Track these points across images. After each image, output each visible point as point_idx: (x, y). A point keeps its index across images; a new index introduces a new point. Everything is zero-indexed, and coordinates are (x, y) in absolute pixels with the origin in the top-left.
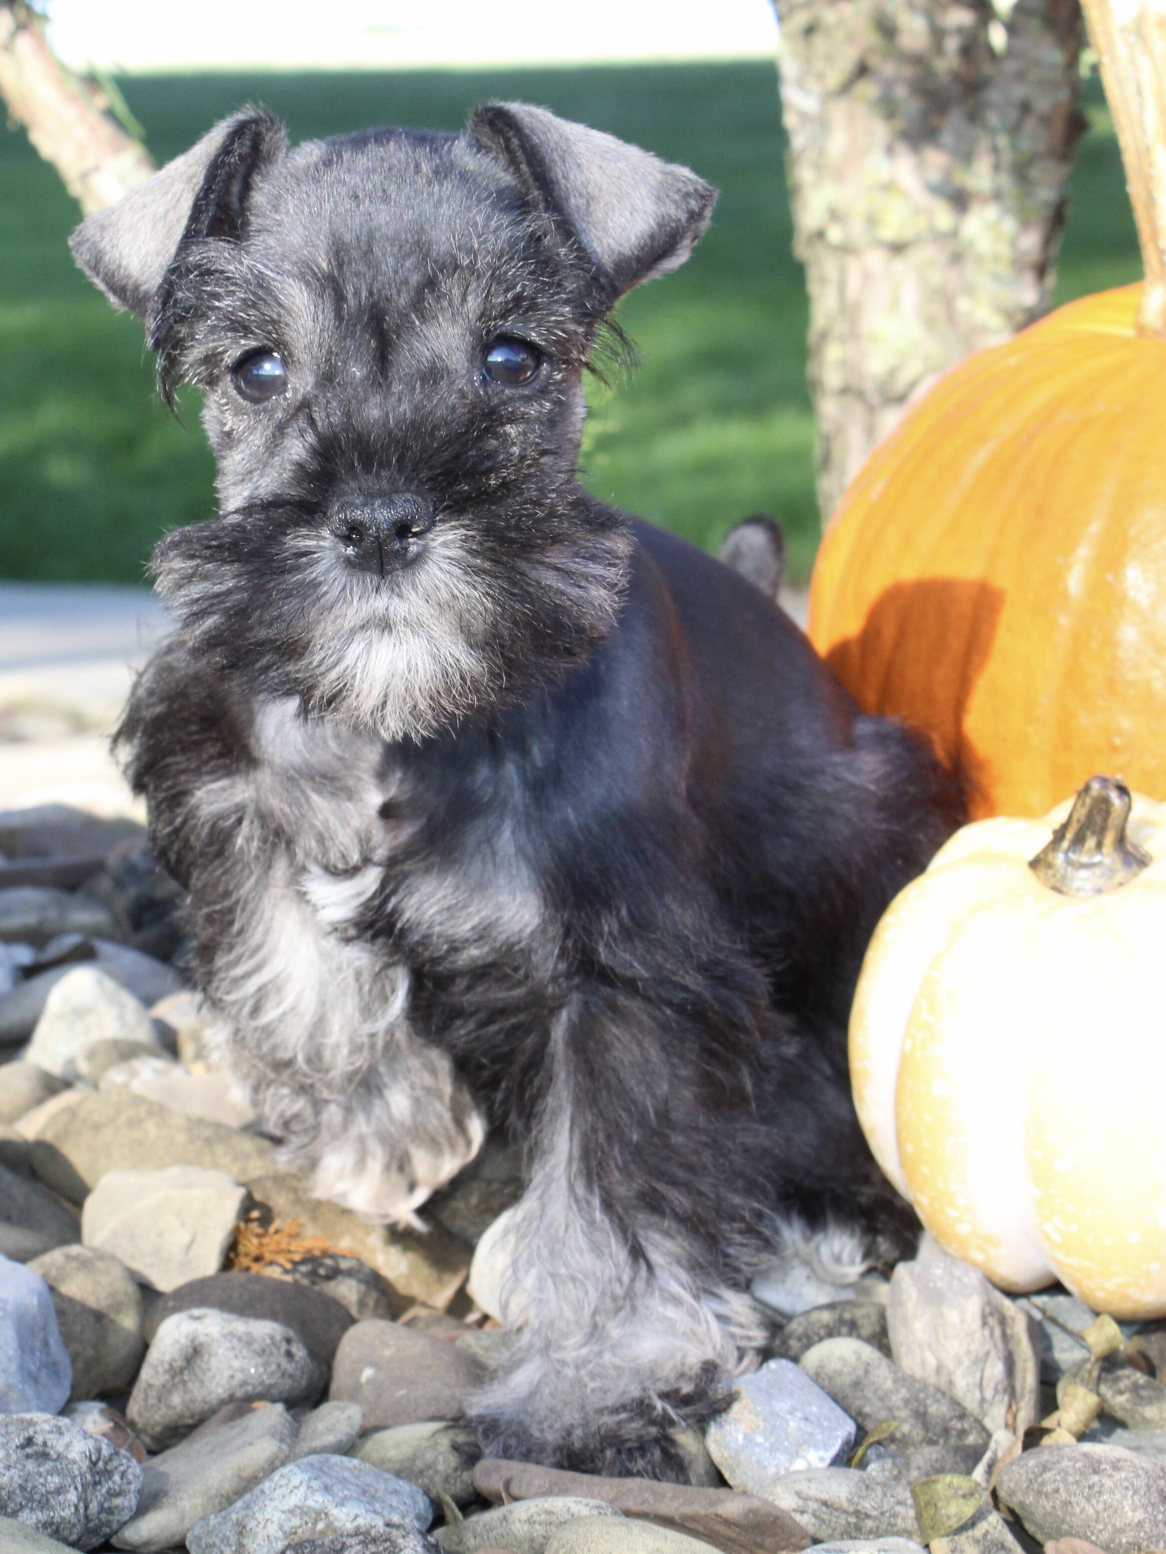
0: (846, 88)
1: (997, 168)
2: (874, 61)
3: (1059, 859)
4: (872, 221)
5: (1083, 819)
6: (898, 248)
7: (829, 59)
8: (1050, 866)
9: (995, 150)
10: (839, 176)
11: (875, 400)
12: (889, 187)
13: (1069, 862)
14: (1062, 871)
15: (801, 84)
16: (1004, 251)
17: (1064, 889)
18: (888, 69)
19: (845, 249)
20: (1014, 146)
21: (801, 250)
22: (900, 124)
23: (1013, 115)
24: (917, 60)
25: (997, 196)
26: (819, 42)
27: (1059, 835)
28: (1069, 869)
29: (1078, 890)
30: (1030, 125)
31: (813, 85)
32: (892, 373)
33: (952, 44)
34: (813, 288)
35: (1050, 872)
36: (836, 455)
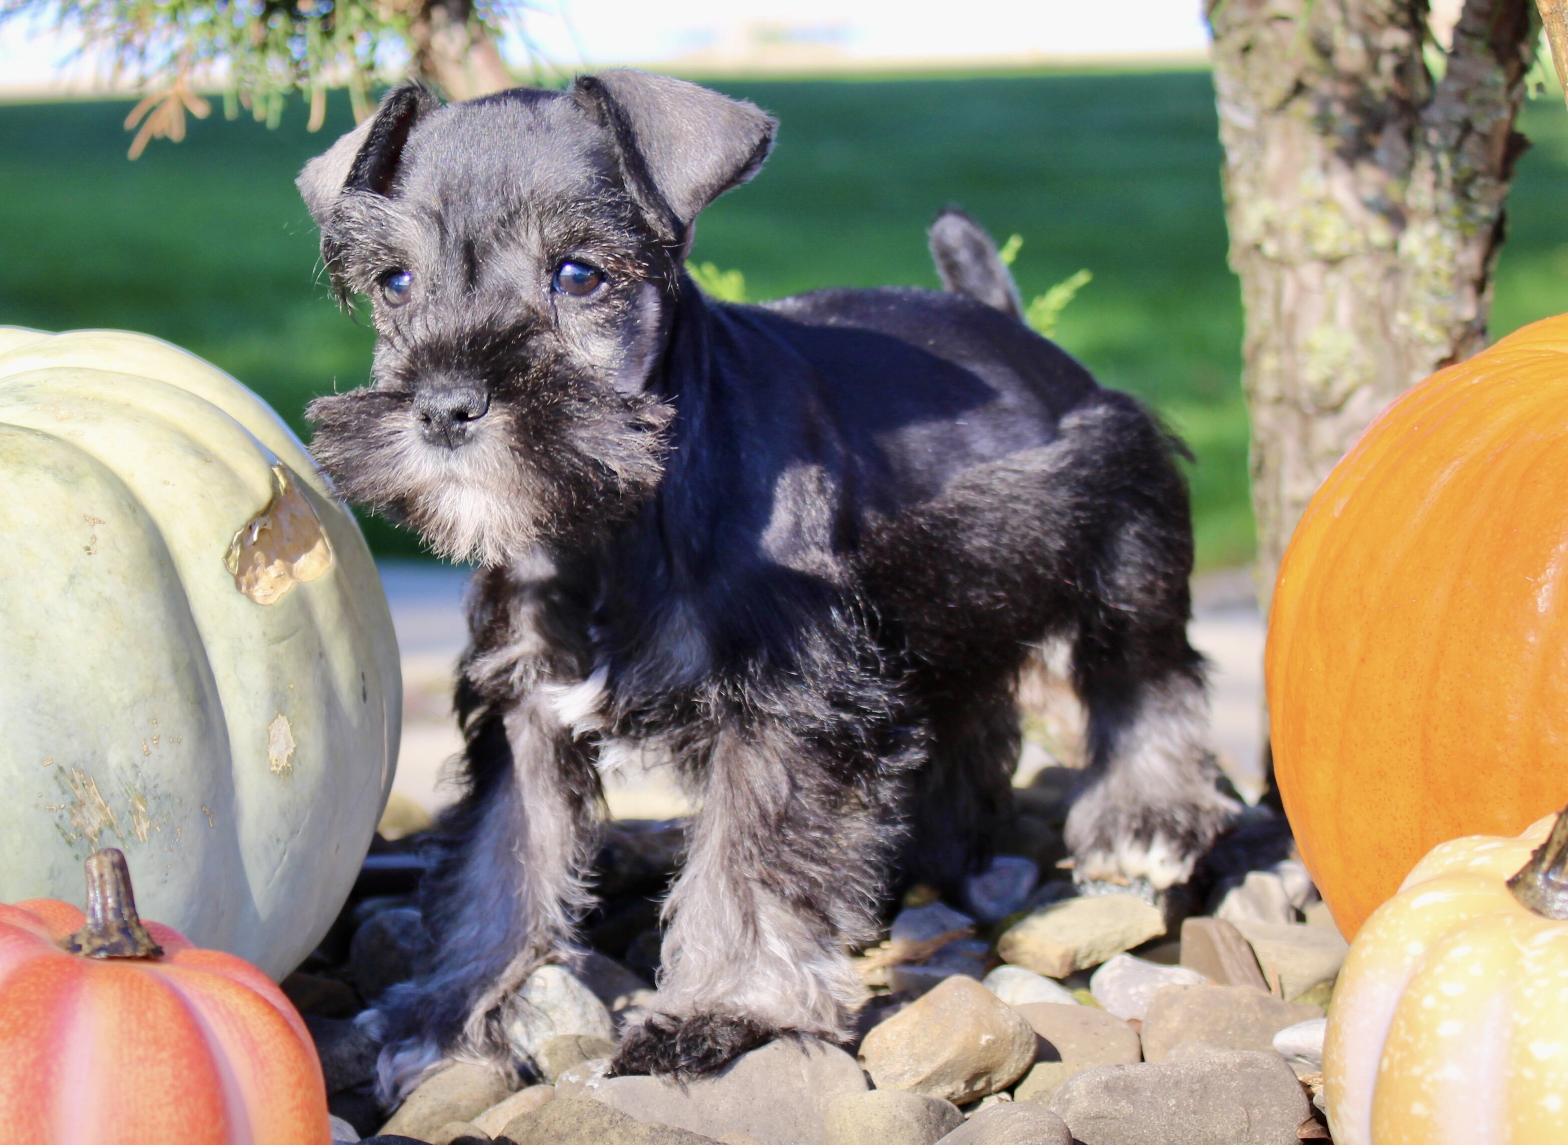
0: (1282, 106)
1: (1437, 185)
2: (1309, 80)
3: (1539, 880)
4: (1308, 234)
5: (1563, 841)
6: (1332, 262)
7: (1266, 77)
8: (1530, 887)
9: (1436, 168)
10: (1275, 192)
11: (1310, 410)
12: (1324, 202)
13: (1548, 883)
14: (1542, 892)
15: (1237, 103)
16: (1444, 267)
17: (1544, 911)
18: (1324, 87)
19: (1282, 262)
20: (1455, 165)
21: (1235, 261)
22: (1335, 141)
23: (1455, 133)
24: (1354, 79)
25: (1437, 212)
26: (1254, 59)
27: (1539, 855)
28: (1549, 891)
29: (1558, 912)
30: (1471, 144)
31: (1250, 104)
32: (1327, 383)
33: (1387, 64)
34: (1247, 299)
35: (1530, 893)
36: (1270, 463)
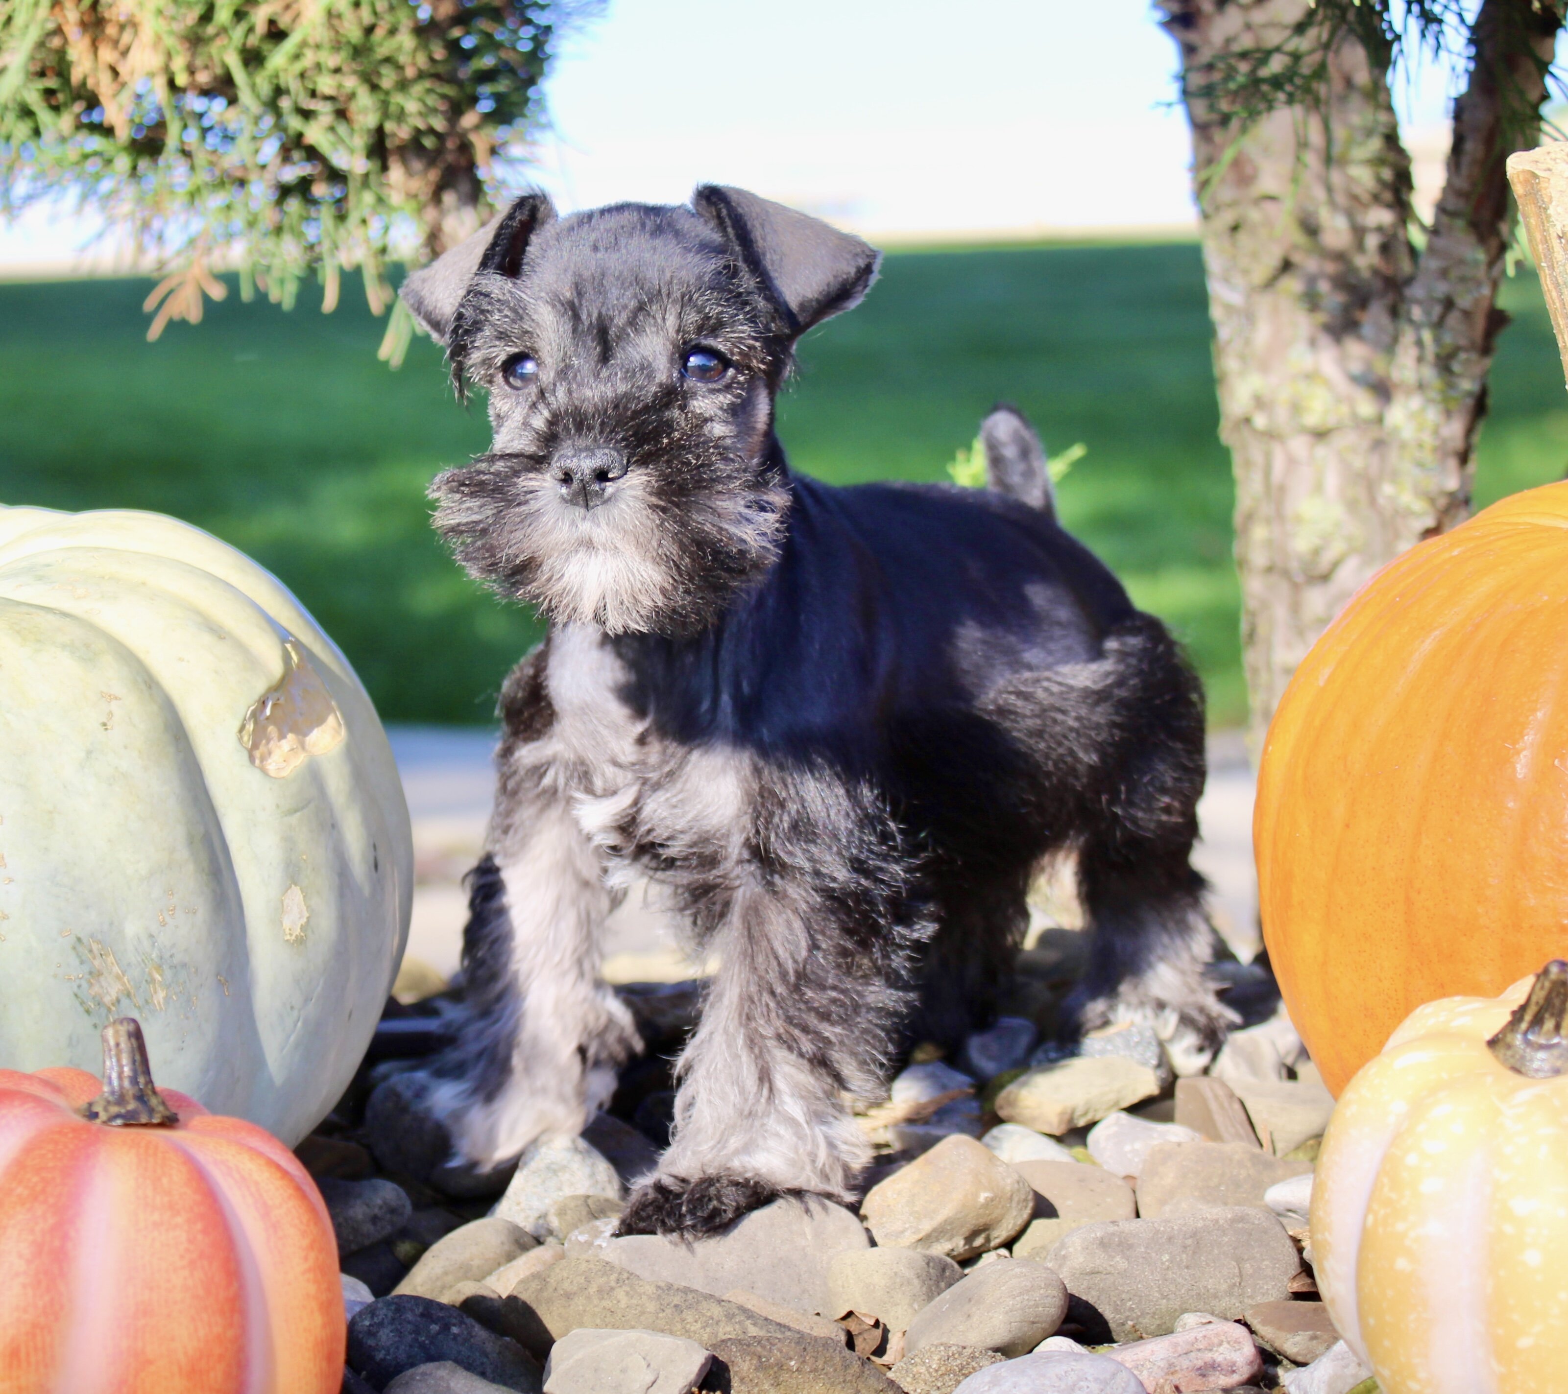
0: (1270, 283)
1: (1420, 360)
2: (1296, 258)
3: (1517, 1040)
4: (1296, 408)
5: (1541, 1002)
6: (1320, 435)
7: (1254, 256)
8: (1509, 1047)
9: (1419, 343)
10: (1264, 367)
11: (1300, 579)
12: (1311, 376)
13: (1528, 1043)
14: (1521, 1052)
15: (1226, 280)
16: (1428, 440)
17: (1523, 1070)
18: (1311, 264)
19: (1271, 435)
20: (1437, 340)
21: (1226, 434)
22: (1322, 317)
23: (1437, 310)
24: (1340, 257)
25: (1421, 386)
26: (1243, 237)
27: (1518, 1015)
28: (1528, 1050)
29: (1537, 1070)
30: (1454, 319)
31: (1239, 280)
32: (1316, 552)
33: (1372, 242)
34: (1237, 471)
35: (1509, 1053)
36: (1262, 630)
